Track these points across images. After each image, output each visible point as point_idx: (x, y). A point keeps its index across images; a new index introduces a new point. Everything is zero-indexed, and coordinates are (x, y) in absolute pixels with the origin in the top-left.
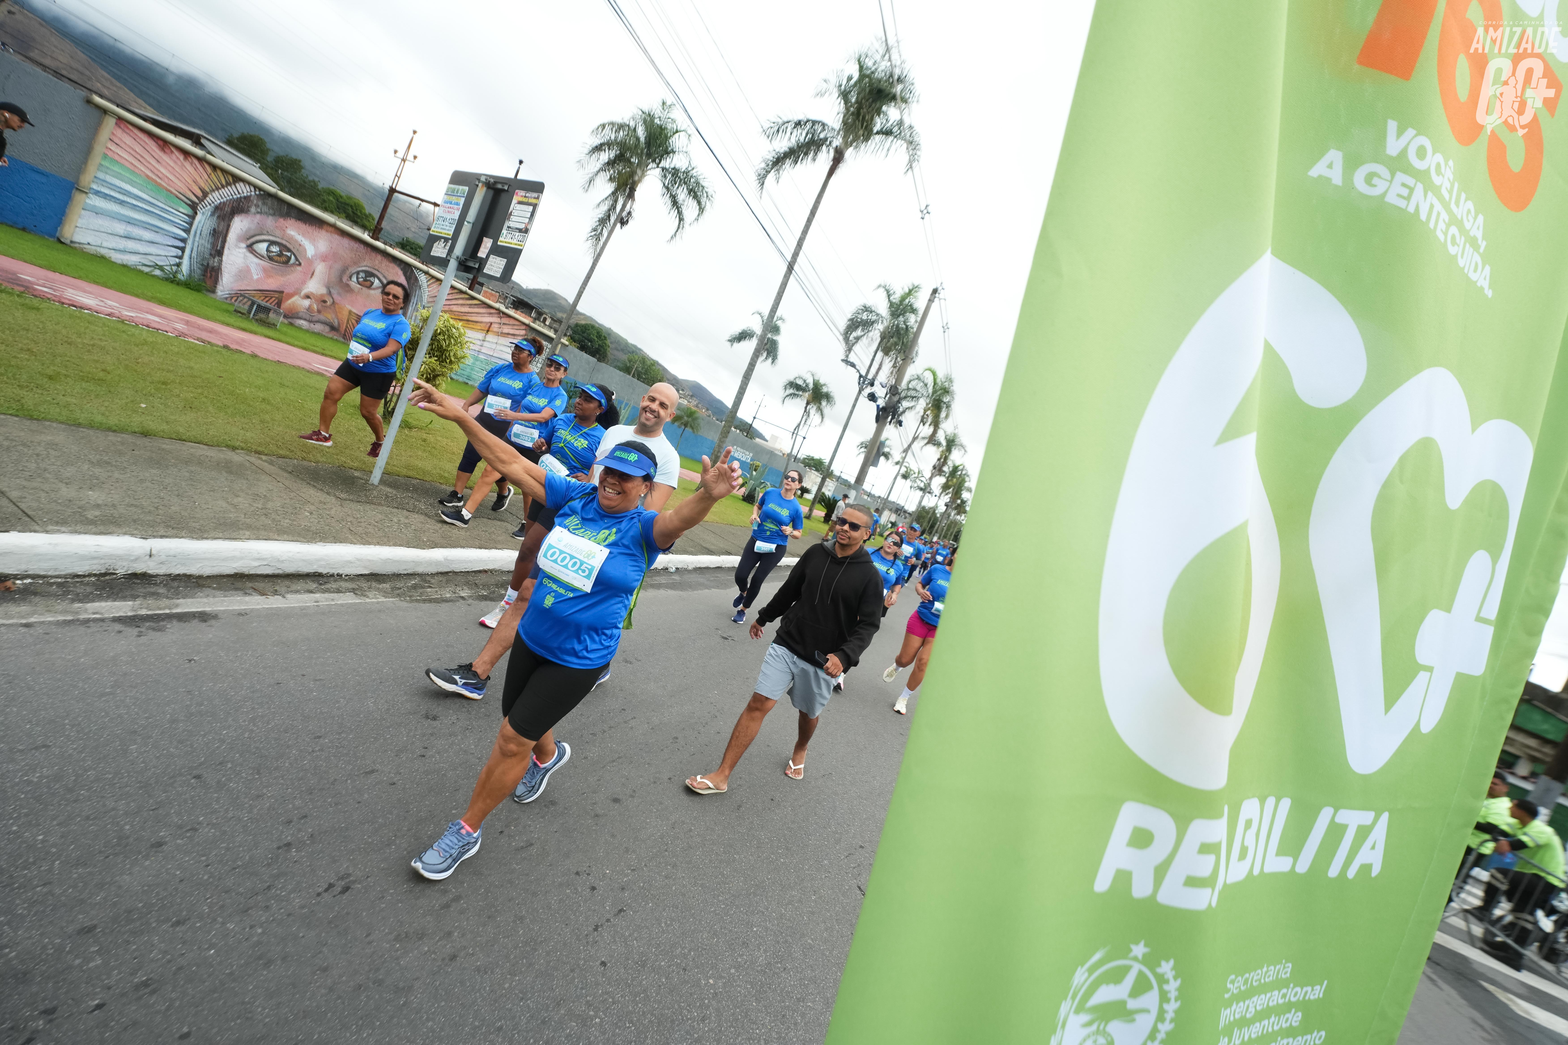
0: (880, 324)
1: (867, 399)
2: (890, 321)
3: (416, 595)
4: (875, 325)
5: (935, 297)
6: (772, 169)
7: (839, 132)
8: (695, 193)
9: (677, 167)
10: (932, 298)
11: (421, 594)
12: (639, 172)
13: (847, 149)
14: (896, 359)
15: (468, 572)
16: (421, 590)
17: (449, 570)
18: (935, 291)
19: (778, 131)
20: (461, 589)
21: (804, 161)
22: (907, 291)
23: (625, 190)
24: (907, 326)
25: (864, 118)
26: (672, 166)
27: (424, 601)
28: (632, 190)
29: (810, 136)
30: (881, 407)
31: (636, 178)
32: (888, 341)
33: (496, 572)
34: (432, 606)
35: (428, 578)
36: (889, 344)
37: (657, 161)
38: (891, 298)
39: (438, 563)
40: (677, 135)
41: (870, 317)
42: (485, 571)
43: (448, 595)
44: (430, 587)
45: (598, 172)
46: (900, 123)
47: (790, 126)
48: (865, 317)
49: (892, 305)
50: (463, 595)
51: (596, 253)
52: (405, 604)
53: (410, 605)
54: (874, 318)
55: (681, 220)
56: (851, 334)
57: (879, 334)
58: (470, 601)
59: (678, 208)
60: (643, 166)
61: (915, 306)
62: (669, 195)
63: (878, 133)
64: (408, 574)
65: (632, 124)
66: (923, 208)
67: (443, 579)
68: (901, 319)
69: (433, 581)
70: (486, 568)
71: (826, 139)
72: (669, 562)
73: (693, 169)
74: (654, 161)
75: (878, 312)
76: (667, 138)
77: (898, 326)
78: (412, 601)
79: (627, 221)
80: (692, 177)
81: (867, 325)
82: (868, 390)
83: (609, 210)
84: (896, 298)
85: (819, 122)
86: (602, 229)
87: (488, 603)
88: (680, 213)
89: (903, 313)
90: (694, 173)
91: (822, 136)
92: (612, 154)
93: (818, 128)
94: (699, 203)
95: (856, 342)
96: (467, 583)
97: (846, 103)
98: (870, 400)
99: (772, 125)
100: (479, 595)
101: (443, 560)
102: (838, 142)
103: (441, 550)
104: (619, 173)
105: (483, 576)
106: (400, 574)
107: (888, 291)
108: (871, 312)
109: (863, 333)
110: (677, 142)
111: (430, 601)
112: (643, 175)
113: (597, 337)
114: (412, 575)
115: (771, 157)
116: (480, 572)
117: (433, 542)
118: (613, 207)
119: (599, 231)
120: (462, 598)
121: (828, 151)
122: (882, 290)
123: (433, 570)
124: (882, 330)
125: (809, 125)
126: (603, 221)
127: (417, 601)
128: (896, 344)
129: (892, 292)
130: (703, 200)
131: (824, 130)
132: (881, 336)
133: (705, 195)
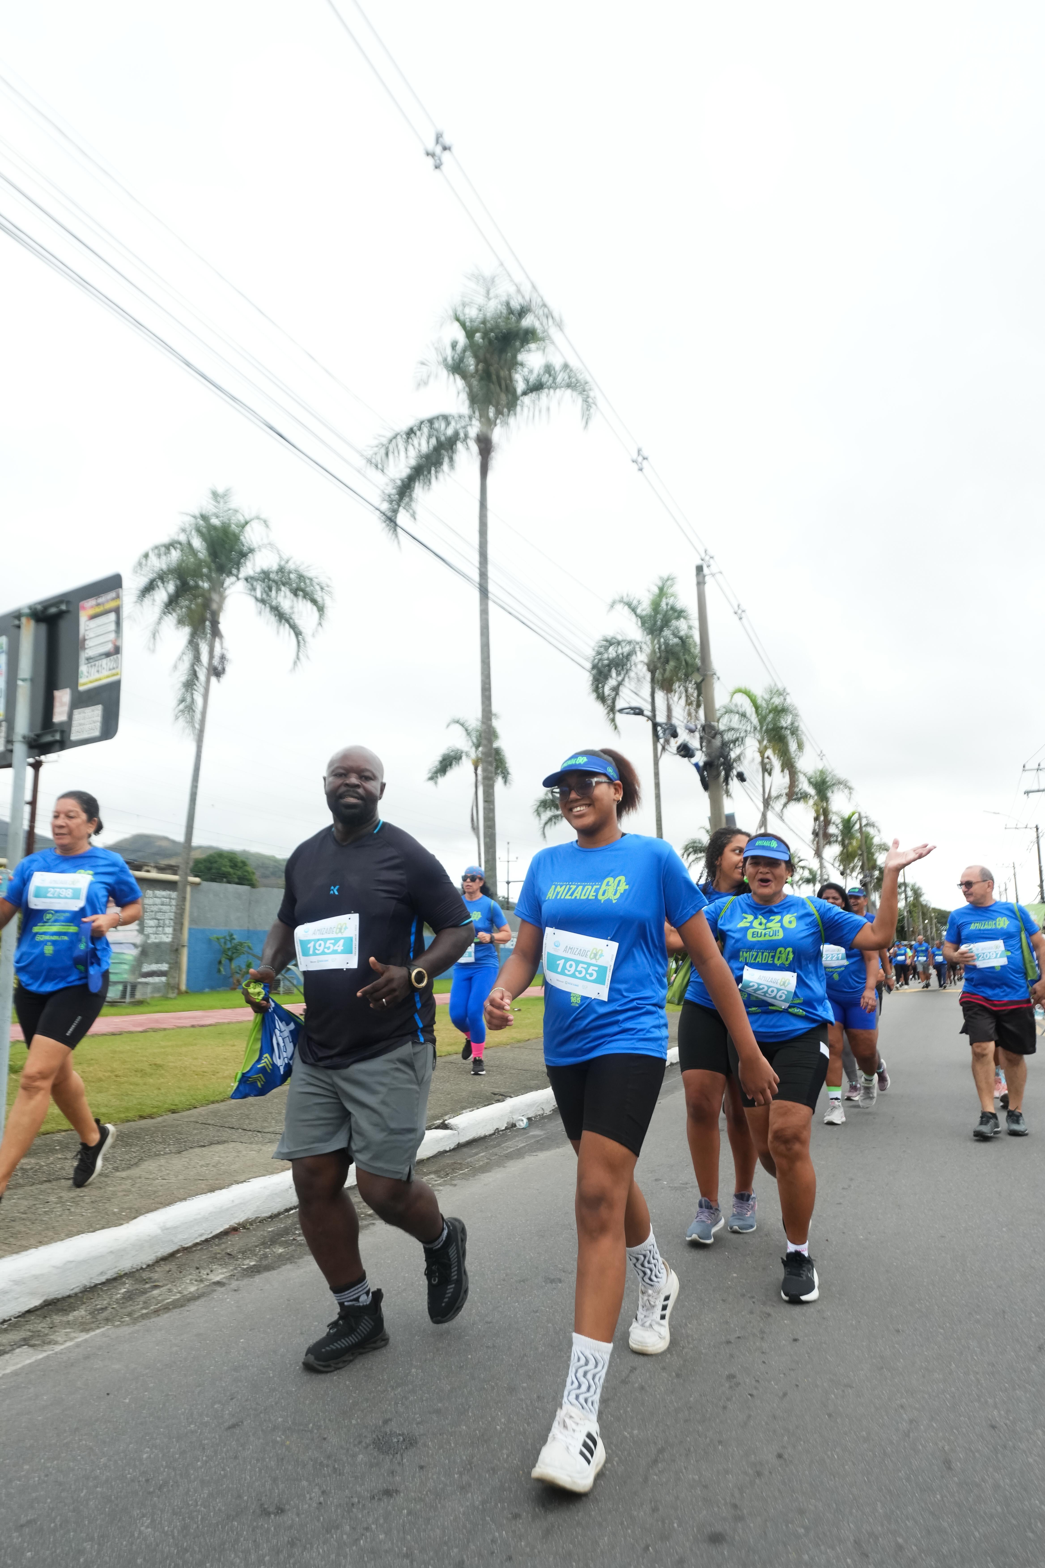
0: (639, 653)
1: (678, 757)
2: (652, 642)
3: (137, 1307)
4: (634, 657)
5: (704, 576)
6: (399, 506)
7: (470, 418)
8: (303, 590)
9: (265, 568)
10: (701, 580)
11: (146, 1305)
12: (215, 597)
13: (492, 430)
14: (686, 691)
15: (206, 1241)
16: (143, 1298)
17: (174, 1248)
18: (699, 569)
19: (387, 454)
20: (208, 1271)
21: (440, 475)
22: (656, 591)
23: (204, 633)
24: (681, 638)
25: (498, 377)
26: (258, 570)
27: (156, 1312)
28: (215, 624)
29: (433, 441)
30: (701, 764)
31: (214, 606)
32: (665, 670)
33: (251, 1224)
34: (175, 1314)
35: (145, 1275)
36: (667, 674)
37: (234, 571)
38: (639, 611)
39: (153, 1241)
40: (248, 528)
41: (620, 651)
42: (234, 1230)
43: (192, 1289)
44: (156, 1287)
45: (160, 619)
46: (548, 369)
47: (400, 442)
48: (612, 652)
49: (643, 620)
50: (217, 1279)
51: (197, 732)
52: (126, 1330)
53: (136, 1327)
54: (627, 649)
55: (298, 633)
56: (603, 687)
57: (645, 668)
58: (234, 1284)
59: (287, 621)
60: (218, 586)
61: (679, 606)
62: (268, 609)
63: (525, 393)
64: (108, 1281)
65: (183, 538)
66: (635, 456)
67: (171, 1266)
68: (667, 632)
69: (155, 1276)
70: (233, 1222)
71: (456, 434)
72: (511, 1112)
73: (287, 562)
74: (230, 574)
75: (629, 639)
76: (236, 538)
77: (667, 644)
78: (135, 1321)
79: (224, 669)
80: (290, 572)
81: (621, 664)
82: (674, 744)
83: (193, 665)
84: (645, 608)
85: (437, 418)
86: (192, 694)
87: (266, 1275)
88: (293, 627)
89: (666, 623)
90: (291, 566)
91: (450, 432)
92: (171, 587)
93: (441, 425)
94: (314, 602)
95: (617, 694)
96: (214, 1259)
97: (464, 376)
98: (684, 756)
99: (376, 449)
100: (244, 1270)
101: (159, 1231)
102: (474, 429)
103: (150, 1216)
104: (189, 608)
105: (234, 1238)
106: (96, 1285)
107: (629, 605)
108: (619, 643)
109: (620, 678)
110: (251, 536)
111: (167, 1308)
112: (223, 598)
113: (231, 867)
114: (115, 1279)
115: (392, 490)
116: (225, 1233)
117: (130, 1208)
118: (197, 658)
119: (189, 699)
120: (219, 1283)
121: (468, 448)
122: (619, 607)
123: (148, 1257)
124: (646, 660)
125: (425, 430)
126: (190, 684)
127: (144, 1317)
128: (677, 669)
129: (635, 603)
130: (318, 596)
131: (448, 424)
132: (649, 670)
133: (318, 588)
